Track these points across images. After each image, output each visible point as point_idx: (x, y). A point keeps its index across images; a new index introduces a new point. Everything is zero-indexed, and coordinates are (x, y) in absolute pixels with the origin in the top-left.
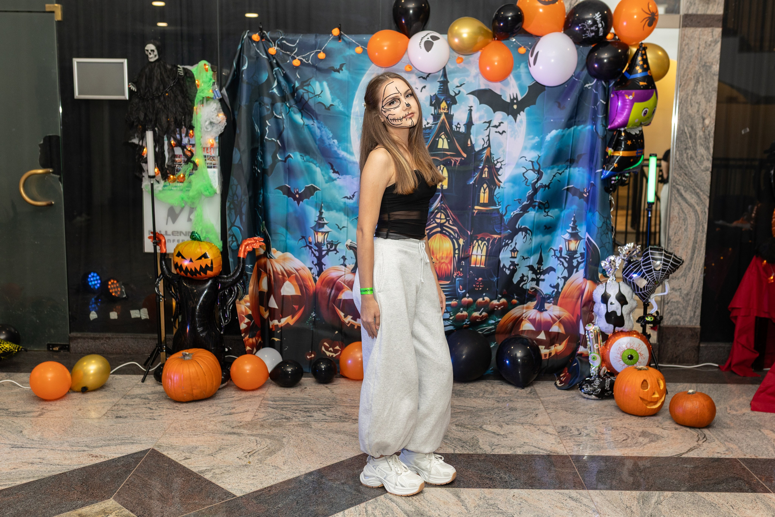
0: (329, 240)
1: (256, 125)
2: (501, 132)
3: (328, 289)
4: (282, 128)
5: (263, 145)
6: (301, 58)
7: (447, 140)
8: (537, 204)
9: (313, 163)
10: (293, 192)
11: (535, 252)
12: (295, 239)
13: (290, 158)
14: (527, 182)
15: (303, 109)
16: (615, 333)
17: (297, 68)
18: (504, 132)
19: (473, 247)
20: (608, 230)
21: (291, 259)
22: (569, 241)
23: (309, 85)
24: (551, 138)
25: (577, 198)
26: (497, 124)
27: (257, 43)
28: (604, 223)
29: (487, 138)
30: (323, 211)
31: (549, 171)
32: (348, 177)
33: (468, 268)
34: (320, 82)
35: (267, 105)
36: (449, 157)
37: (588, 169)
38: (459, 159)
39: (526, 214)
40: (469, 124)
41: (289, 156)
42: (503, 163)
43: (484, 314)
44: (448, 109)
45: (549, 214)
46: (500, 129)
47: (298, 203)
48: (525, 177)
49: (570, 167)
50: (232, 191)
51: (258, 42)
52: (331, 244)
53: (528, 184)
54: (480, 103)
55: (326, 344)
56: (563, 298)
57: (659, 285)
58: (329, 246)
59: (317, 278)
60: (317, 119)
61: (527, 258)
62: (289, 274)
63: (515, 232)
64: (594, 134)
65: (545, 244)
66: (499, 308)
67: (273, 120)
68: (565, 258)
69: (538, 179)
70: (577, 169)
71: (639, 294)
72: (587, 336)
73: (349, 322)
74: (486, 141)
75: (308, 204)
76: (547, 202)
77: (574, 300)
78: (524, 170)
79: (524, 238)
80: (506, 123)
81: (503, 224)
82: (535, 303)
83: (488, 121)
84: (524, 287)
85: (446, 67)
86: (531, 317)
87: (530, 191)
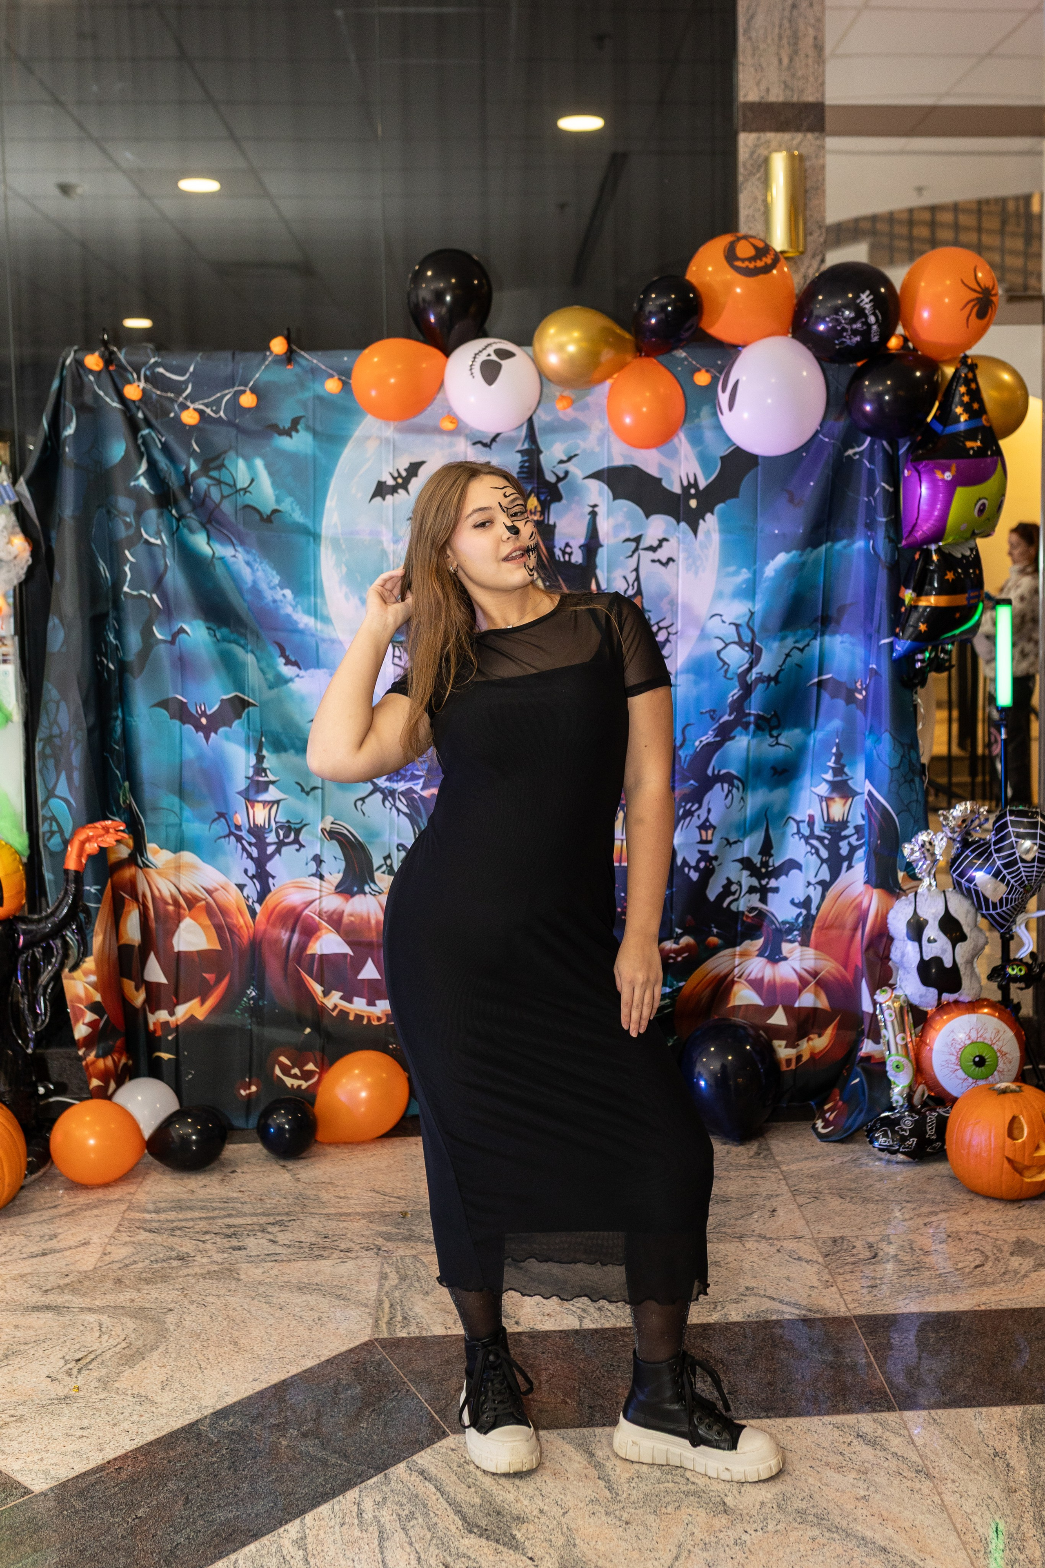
0: (282, 819)
1: (101, 562)
2: (664, 560)
3: (283, 932)
4: (162, 568)
5: (117, 605)
6: (202, 407)
8: (752, 719)
9: (239, 644)
10: (194, 712)
11: (753, 828)
12: (202, 819)
13: (182, 636)
15: (209, 521)
16: (941, 1008)
17: (193, 427)
18: (670, 560)
20: (913, 772)
21: (193, 867)
22: (828, 799)
23: (222, 466)
24: (776, 571)
25: (841, 703)
26: (655, 543)
27: (97, 374)
28: (903, 757)
29: (634, 573)
30: (264, 752)
31: (775, 645)
32: (319, 674)
34: (248, 459)
35: (126, 514)
37: (862, 636)
39: (728, 743)
40: (592, 546)
41: (182, 630)
42: (671, 630)
44: (542, 513)
45: (782, 740)
46: (663, 554)
47: (207, 738)
48: (722, 659)
49: (823, 634)
50: (48, 714)
51: (100, 372)
52: (288, 828)
53: (729, 676)
54: (616, 498)
55: (283, 1059)
56: (821, 928)
57: (1033, 895)
58: (281, 833)
59: (257, 907)
60: (242, 543)
61: (735, 842)
62: (192, 901)
63: (706, 784)
64: (872, 558)
65: (776, 809)
66: (679, 959)
67: (140, 548)
68: (820, 839)
69: (753, 664)
70: (838, 638)
71: (991, 915)
72: (880, 1017)
73: (336, 1006)
74: (631, 583)
75: (227, 738)
76: (776, 715)
77: (847, 933)
78: (719, 645)
79: (727, 796)
80: (673, 541)
81: (677, 767)
82: (760, 942)
83: (632, 537)
84: (733, 907)
85: (535, 418)
86: (752, 976)
87: (736, 691)
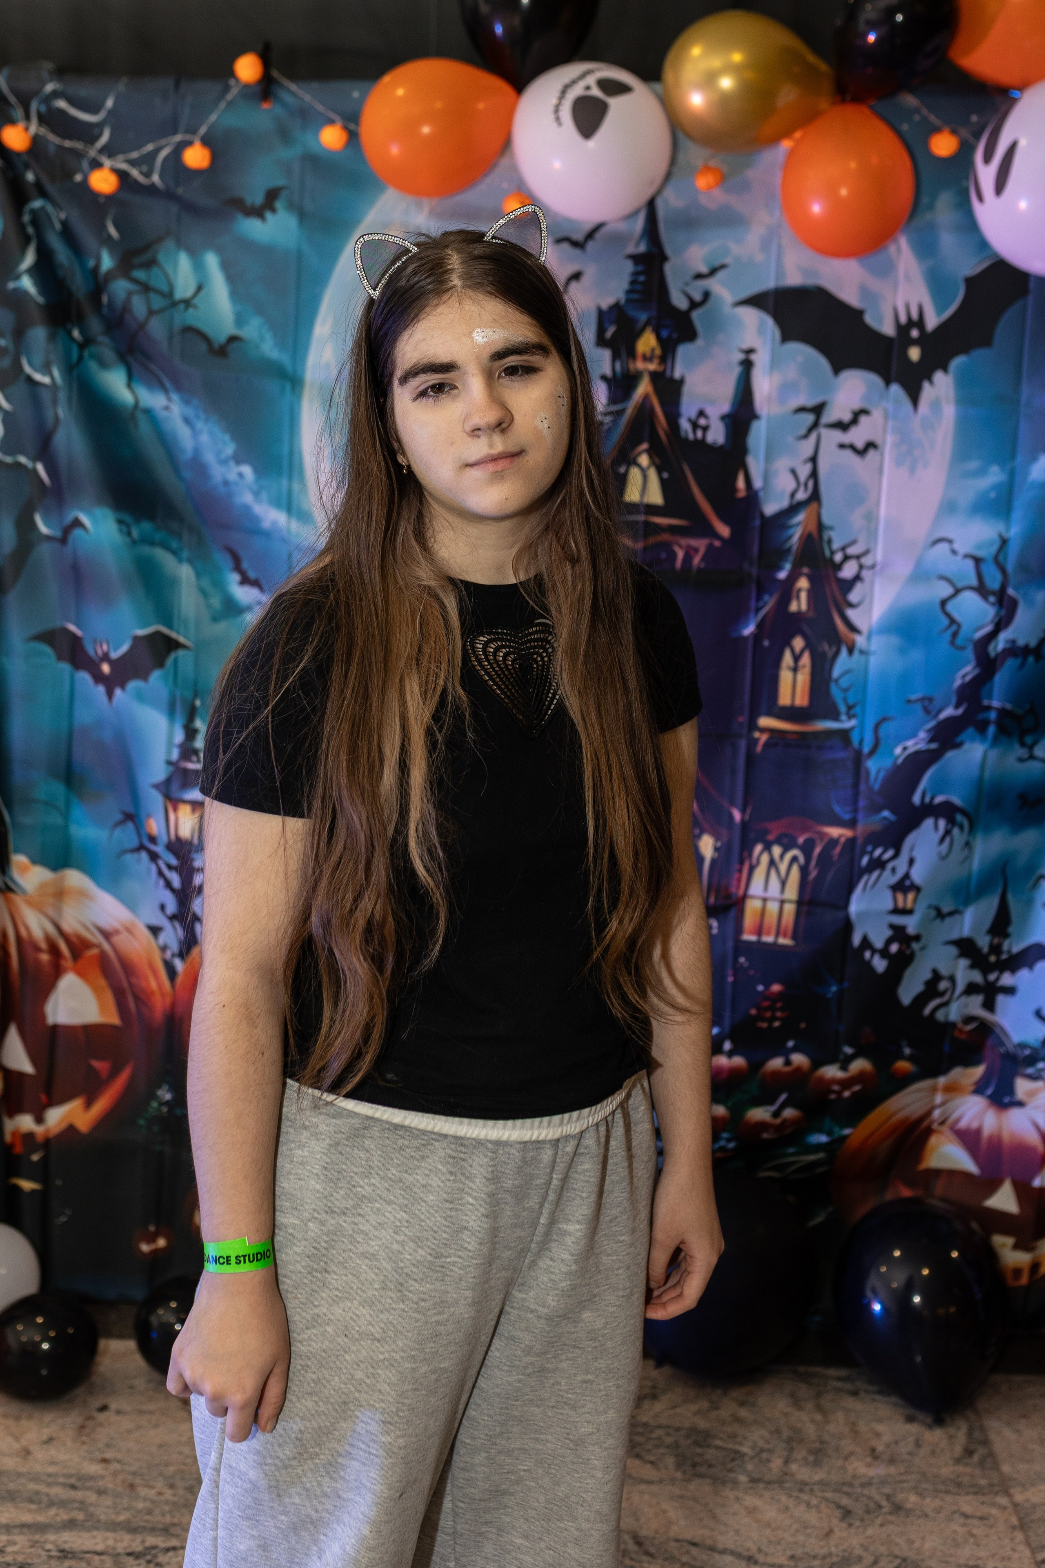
2: (859, 445)
6: (124, 166)
7: (659, 471)
8: (993, 715)
9: (167, 549)
10: (92, 653)
11: (981, 891)
12: (99, 820)
13: (78, 532)
14: (955, 635)
15: (131, 351)
17: (107, 198)
18: (871, 445)
19: (752, 869)
21: (82, 894)
23: (151, 262)
26: (847, 417)
29: (809, 465)
30: (198, 727)
31: (1041, 595)
33: (730, 944)
34: (193, 253)
35: (3, 336)
36: (666, 537)
38: (701, 544)
39: (950, 754)
40: (741, 415)
41: (77, 523)
42: (867, 561)
43: (789, 1113)
44: (663, 359)
45: (1039, 751)
46: (858, 436)
47: (110, 696)
48: (948, 615)
53: (959, 641)
54: (786, 337)
59: (178, 964)
62: (79, 947)
63: (908, 818)
65: (1020, 861)
66: (846, 1093)
67: (17, 390)
69: (1000, 625)
74: (802, 480)
75: (141, 698)
76: (1031, 711)
78: (946, 590)
79: (942, 840)
80: (877, 415)
81: (863, 787)
82: (979, 1071)
83: (811, 402)
84: (940, 1016)
85: (660, 204)
86: (963, 1124)
87: (968, 668)
